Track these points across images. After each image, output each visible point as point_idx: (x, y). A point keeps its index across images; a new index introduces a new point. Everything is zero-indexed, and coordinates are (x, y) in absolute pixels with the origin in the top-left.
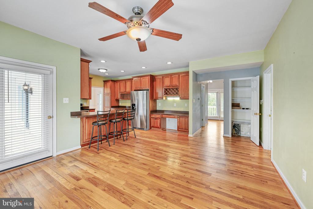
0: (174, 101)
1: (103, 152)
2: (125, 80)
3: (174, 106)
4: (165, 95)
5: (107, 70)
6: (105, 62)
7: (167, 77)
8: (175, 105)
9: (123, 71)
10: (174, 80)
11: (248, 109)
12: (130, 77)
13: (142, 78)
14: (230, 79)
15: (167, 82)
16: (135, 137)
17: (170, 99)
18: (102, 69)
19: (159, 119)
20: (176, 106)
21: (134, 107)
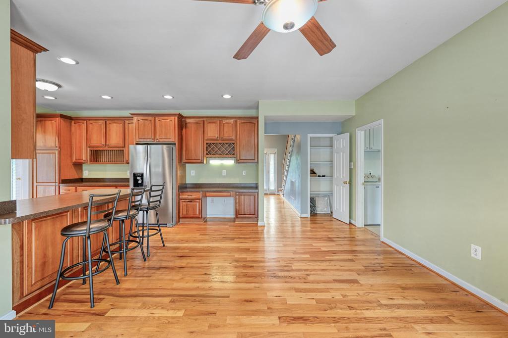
0: (222, 167)
1: (114, 307)
2: (106, 119)
3: (223, 175)
4: (207, 156)
5: (59, 86)
6: (74, 63)
7: (213, 123)
8: (224, 173)
9: (110, 98)
10: (226, 129)
11: (324, 176)
12: (126, 113)
13: (157, 119)
14: (308, 135)
15: (212, 132)
16: (164, 246)
17: (215, 162)
18: (44, 81)
19: (198, 201)
20: (225, 175)
21: (138, 180)
